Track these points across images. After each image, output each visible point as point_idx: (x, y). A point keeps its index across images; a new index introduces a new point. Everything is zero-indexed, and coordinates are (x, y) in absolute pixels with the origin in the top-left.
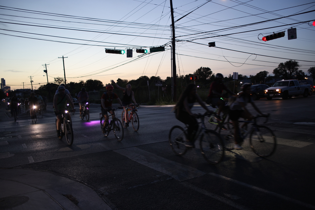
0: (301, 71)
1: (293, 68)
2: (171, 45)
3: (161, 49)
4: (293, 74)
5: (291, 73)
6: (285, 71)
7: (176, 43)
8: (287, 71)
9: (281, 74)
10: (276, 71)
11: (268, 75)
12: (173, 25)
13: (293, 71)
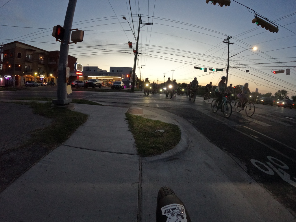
0: (288, 96)
1: (284, 94)
2: (227, 69)
3: (221, 70)
4: (284, 97)
5: (283, 97)
6: (281, 95)
7: (229, 68)
8: (282, 95)
9: (278, 96)
10: (276, 94)
11: (272, 95)
12: (228, 59)
13: (284, 96)
